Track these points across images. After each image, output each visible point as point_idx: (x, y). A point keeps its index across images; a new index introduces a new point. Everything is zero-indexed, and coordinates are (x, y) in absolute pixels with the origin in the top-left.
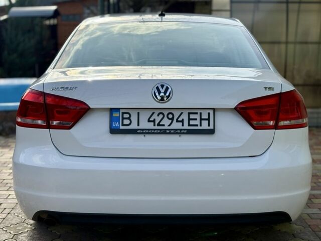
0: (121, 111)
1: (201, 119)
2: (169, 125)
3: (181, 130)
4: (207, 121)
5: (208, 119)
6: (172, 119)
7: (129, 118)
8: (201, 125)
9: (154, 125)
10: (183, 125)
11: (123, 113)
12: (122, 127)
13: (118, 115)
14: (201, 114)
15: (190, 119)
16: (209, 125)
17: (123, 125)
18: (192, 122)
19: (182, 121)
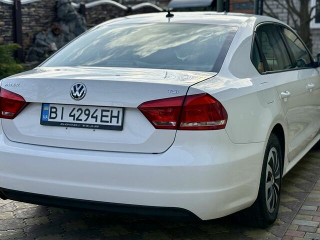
0: (51, 106)
1: (112, 117)
2: (86, 120)
3: (94, 125)
4: (116, 119)
5: (118, 117)
6: (88, 115)
7: (55, 112)
8: (111, 122)
9: (74, 120)
10: (96, 121)
11: (52, 108)
12: (49, 120)
13: (48, 109)
14: (112, 111)
15: (102, 116)
16: (118, 122)
17: (51, 118)
18: (104, 119)
19: (96, 118)
